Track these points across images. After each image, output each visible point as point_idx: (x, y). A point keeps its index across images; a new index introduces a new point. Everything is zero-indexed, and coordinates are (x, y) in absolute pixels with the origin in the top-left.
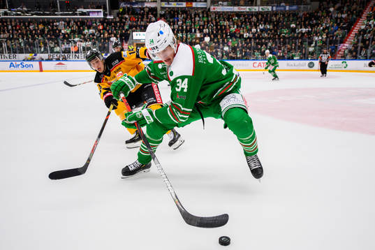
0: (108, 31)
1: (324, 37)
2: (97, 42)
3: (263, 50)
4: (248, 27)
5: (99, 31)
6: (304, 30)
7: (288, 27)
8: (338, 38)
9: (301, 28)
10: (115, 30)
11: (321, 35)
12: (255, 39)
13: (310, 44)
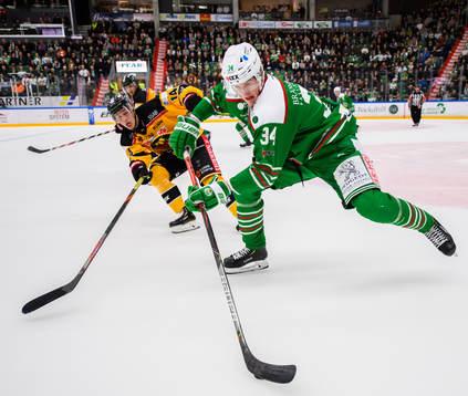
0: (74, 60)
1: (411, 67)
2: (56, 77)
3: (321, 88)
4: (298, 52)
5: (60, 59)
6: (381, 57)
7: (358, 52)
8: (431, 70)
9: (377, 54)
10: (87, 57)
11: (407, 65)
12: (309, 71)
13: (391, 78)
